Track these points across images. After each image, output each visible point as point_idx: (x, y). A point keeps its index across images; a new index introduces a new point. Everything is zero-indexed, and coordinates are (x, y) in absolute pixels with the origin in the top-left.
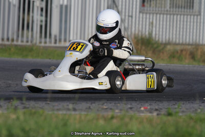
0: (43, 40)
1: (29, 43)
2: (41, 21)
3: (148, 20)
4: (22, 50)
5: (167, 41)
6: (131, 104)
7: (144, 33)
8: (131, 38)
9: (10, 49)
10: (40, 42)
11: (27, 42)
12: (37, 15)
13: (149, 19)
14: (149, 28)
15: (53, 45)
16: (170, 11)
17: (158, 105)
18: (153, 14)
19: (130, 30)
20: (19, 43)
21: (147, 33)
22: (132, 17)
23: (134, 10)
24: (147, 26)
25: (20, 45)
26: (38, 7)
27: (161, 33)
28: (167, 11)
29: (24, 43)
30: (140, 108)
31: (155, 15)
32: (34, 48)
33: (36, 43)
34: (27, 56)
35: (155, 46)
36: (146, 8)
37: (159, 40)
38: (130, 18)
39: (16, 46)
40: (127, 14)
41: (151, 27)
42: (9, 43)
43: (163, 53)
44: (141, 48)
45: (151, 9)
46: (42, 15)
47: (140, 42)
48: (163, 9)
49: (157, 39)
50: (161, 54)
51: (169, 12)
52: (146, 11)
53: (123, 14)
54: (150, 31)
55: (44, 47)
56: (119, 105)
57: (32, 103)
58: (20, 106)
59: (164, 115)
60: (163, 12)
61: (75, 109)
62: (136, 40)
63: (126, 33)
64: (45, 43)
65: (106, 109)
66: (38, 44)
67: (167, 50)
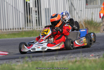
0: (38, 27)
1: (31, 29)
2: (36, 18)
3: (90, 12)
4: (28, 33)
6: (85, 54)
7: (88, 18)
8: (83, 22)
9: (22, 33)
10: (37, 28)
11: (30, 29)
12: (34, 14)
14: (91, 16)
16: (101, 6)
17: (99, 53)
18: (92, 8)
19: (81, 18)
20: (26, 30)
21: (90, 18)
22: (82, 11)
23: (82, 7)
24: (90, 15)
25: (27, 31)
26: (34, 11)
27: (97, 18)
28: (99, 6)
29: (29, 30)
31: (93, 9)
32: (34, 32)
33: (35, 29)
34: (31, 36)
35: (95, 24)
36: (88, 6)
38: (81, 11)
39: (25, 31)
40: (79, 10)
41: (92, 15)
42: (22, 30)
43: (99, 28)
46: (36, 15)
47: (87, 23)
48: (97, 5)
49: (95, 21)
50: (98, 28)
51: (100, 7)
52: (88, 7)
53: (77, 10)
54: (92, 17)
55: (39, 30)
56: (79, 55)
59: (102, 57)
60: (97, 7)
61: (57, 59)
62: (85, 22)
63: (79, 20)
64: (39, 28)
65: (73, 58)
66: (36, 29)
67: (101, 25)
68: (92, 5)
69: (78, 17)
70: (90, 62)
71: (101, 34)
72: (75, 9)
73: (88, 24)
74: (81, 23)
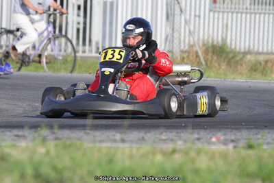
0: (81, 48)
1: (62, 53)
2: (79, 23)
3: (221, 21)
5: (247, 49)
6: (199, 134)
7: (215, 38)
8: (199, 46)
10: (77, 52)
12: (73, 14)
13: (223, 19)
14: (223, 32)
15: (94, 54)
16: (250, 9)
17: (235, 134)
18: (228, 12)
19: (196, 34)
20: (49, 52)
21: (220, 38)
22: (199, 17)
23: (202, 7)
24: (220, 30)
26: (73, 5)
27: (238, 38)
28: (247, 9)
30: (211, 138)
31: (230, 14)
32: (68, 59)
34: (59, 70)
35: (231, 55)
36: (218, 6)
37: (235, 47)
38: (197, 18)
40: (193, 13)
41: (225, 31)
43: (241, 65)
44: (212, 58)
45: (225, 7)
46: (79, 15)
47: (210, 50)
48: (241, 6)
49: (233, 47)
50: (239, 66)
51: (248, 11)
52: (218, 10)
53: (188, 13)
54: (224, 35)
55: (81, 57)
56: (182, 135)
57: (66, 133)
58: (51, 137)
59: (243, 148)
60: (241, 10)
61: (123, 141)
62: (205, 47)
63: (191, 39)
64: (84, 52)
65: (166, 140)
67: (247, 60)
68: (228, 4)
69: (187, 31)
70: (212, 157)
71: (245, 84)
72: (181, 11)
73: (213, 53)
74: (195, 49)
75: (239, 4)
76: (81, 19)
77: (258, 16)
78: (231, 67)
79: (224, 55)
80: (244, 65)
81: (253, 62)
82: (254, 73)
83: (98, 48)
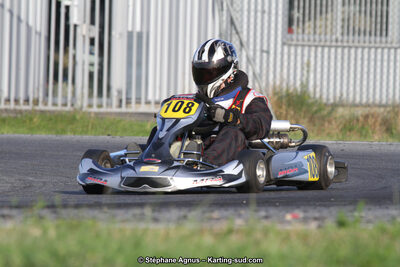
0: (95, 100)
1: (68, 108)
2: (92, 65)
3: (299, 58)
4: (54, 120)
5: (338, 99)
6: (267, 211)
7: (292, 83)
9: (31, 120)
11: (65, 104)
12: (84, 52)
13: (303, 56)
14: (302, 75)
15: (115, 109)
16: (342, 41)
18: (310, 46)
19: (264, 78)
20: (50, 107)
21: (298, 83)
22: (268, 52)
23: (272, 39)
24: (298, 72)
25: (49, 112)
26: (84, 37)
27: (325, 83)
28: (337, 40)
29: (59, 108)
31: (313, 49)
32: (78, 117)
33: (82, 107)
34: (64, 131)
35: (315, 108)
36: (294, 36)
37: (321, 97)
38: (265, 55)
39: (42, 112)
40: (258, 47)
41: (305, 72)
42: (30, 107)
43: (330, 122)
44: (287, 112)
45: (306, 38)
46: (91, 53)
47: (284, 100)
48: (328, 37)
49: (318, 95)
51: (339, 44)
52: (294, 43)
53: (251, 47)
54: (304, 79)
55: (96, 114)
60: (328, 43)
61: (156, 220)
62: (275, 98)
63: (257, 84)
64: (100, 106)
65: (218, 219)
66: (85, 109)
67: (338, 115)
68: (309, 33)
70: (286, 238)
71: (336, 146)
72: (242, 44)
73: (289, 105)
75: (326, 34)
76: (96, 59)
77: (353, 51)
78: (314, 125)
79: (304, 109)
80: (333, 123)
81: (347, 117)
82: (348, 133)
83: (121, 101)
